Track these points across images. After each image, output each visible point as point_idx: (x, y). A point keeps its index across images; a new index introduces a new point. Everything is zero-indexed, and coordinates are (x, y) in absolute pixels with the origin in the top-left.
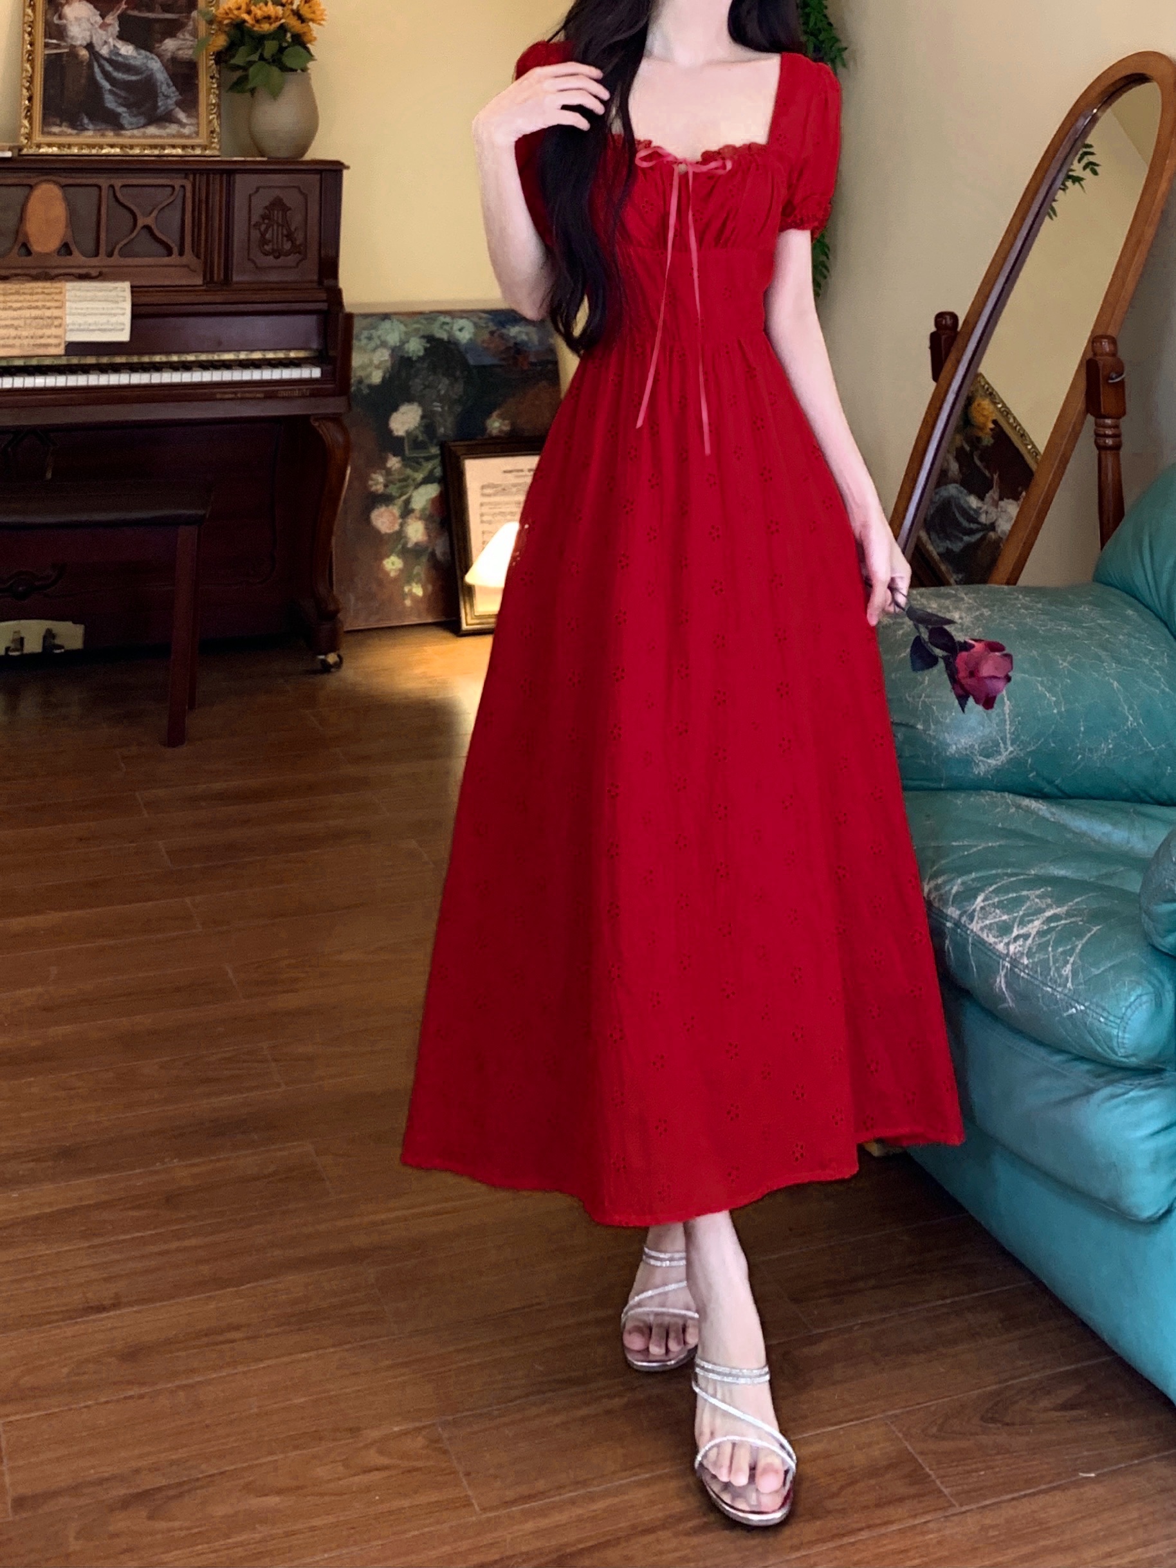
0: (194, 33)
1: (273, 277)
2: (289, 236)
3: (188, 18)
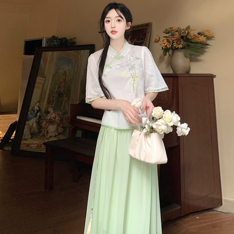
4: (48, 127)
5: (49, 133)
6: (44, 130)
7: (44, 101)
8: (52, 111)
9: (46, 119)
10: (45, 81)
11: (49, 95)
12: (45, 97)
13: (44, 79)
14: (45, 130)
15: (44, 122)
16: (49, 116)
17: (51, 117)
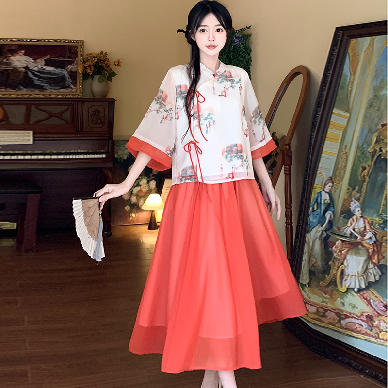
0: (77, 64)
1: (95, 130)
2: (100, 119)
3: (75, 60)
4: (345, 258)
5: (346, 277)
6: (336, 267)
7: (343, 178)
8: (358, 213)
9: (343, 234)
10: (349, 120)
11: (354, 162)
12: (345, 166)
13: (348, 115)
14: (338, 268)
15: (338, 243)
16: (351, 224)
17: (354, 230)
